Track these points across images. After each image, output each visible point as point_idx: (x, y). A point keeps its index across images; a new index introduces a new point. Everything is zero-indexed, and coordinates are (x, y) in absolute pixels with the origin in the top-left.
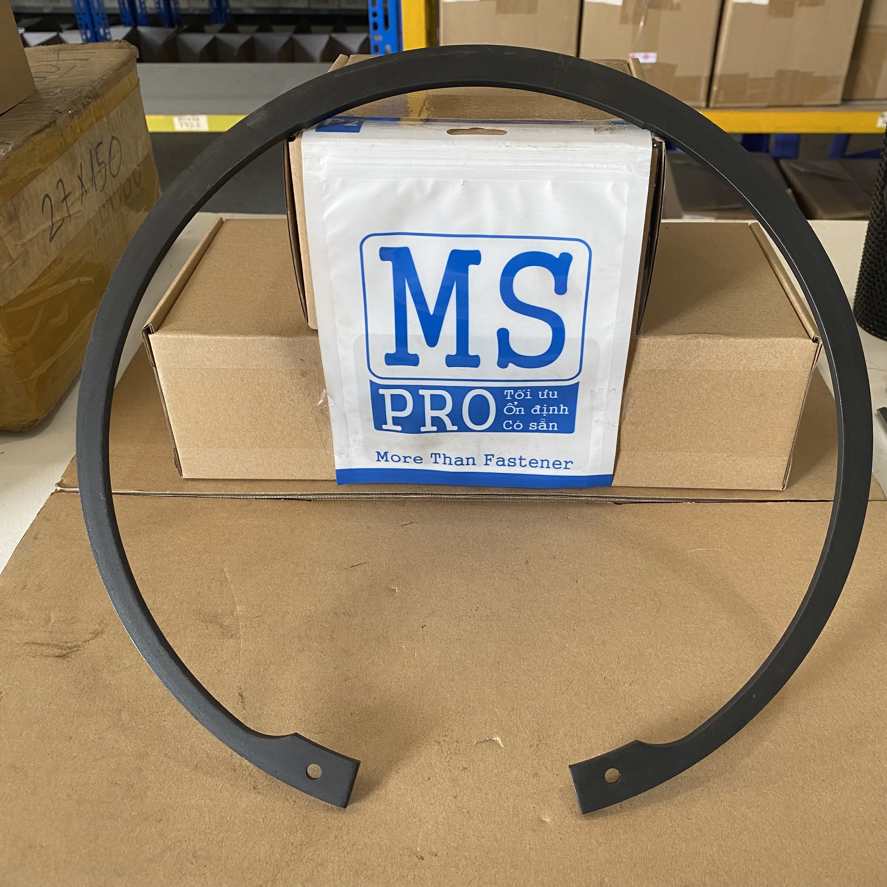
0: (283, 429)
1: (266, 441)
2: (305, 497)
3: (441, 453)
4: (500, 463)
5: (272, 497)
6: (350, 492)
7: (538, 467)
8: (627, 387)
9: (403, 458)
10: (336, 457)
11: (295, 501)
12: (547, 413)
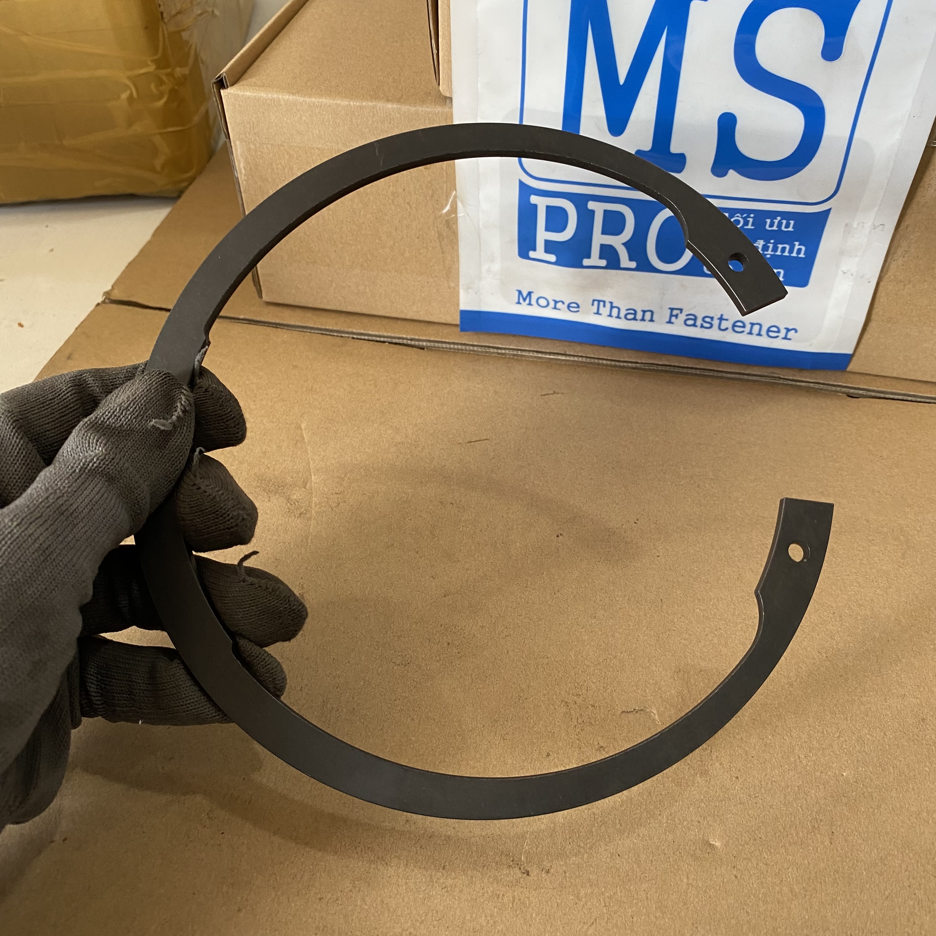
2: (417, 343)
3: (607, 300)
4: (690, 322)
5: (374, 338)
6: (475, 344)
7: (745, 333)
8: (902, 224)
9: (553, 302)
10: (462, 292)
11: (403, 347)
12: (773, 253)
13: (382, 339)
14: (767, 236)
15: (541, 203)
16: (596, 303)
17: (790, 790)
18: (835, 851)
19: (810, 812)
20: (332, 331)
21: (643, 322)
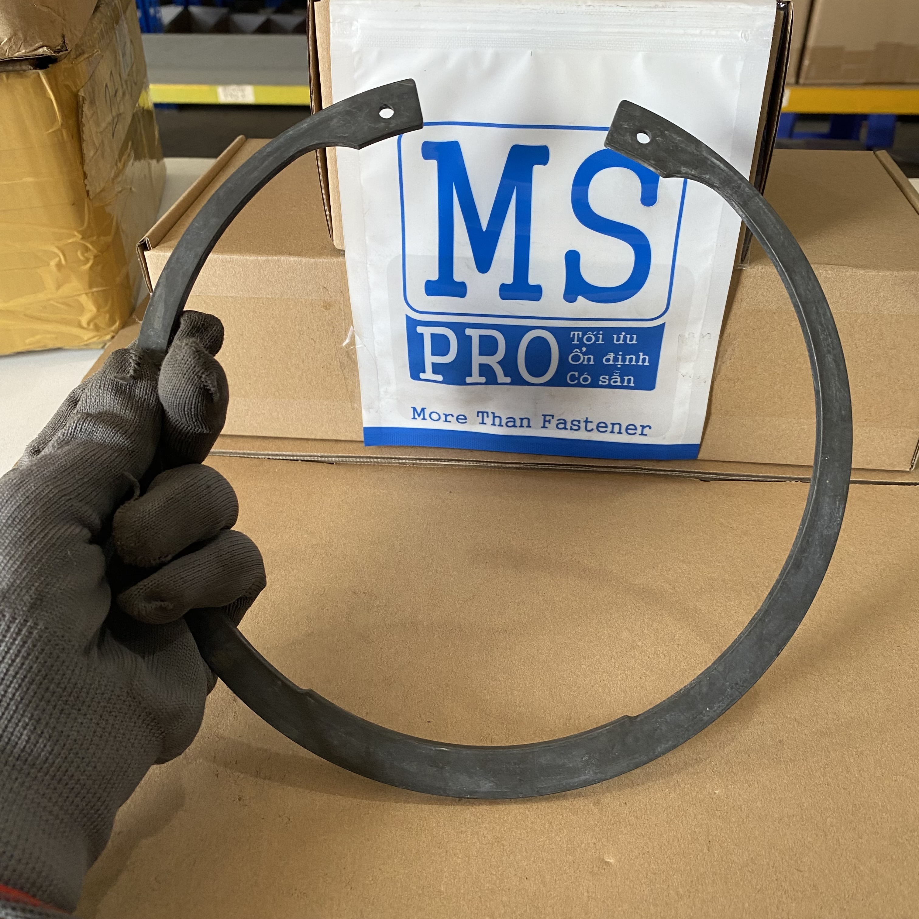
0: (302, 375)
1: (281, 390)
2: (327, 459)
3: (490, 411)
4: (561, 426)
5: (288, 458)
6: (379, 456)
7: (608, 432)
8: (725, 332)
9: (444, 416)
10: (364, 412)
11: (314, 463)
12: (622, 363)
13: (295, 458)
14: (616, 349)
15: (427, 332)
16: (480, 414)
17: (671, 809)
18: (712, 857)
19: (689, 826)
20: (249, 454)
21: (522, 428)
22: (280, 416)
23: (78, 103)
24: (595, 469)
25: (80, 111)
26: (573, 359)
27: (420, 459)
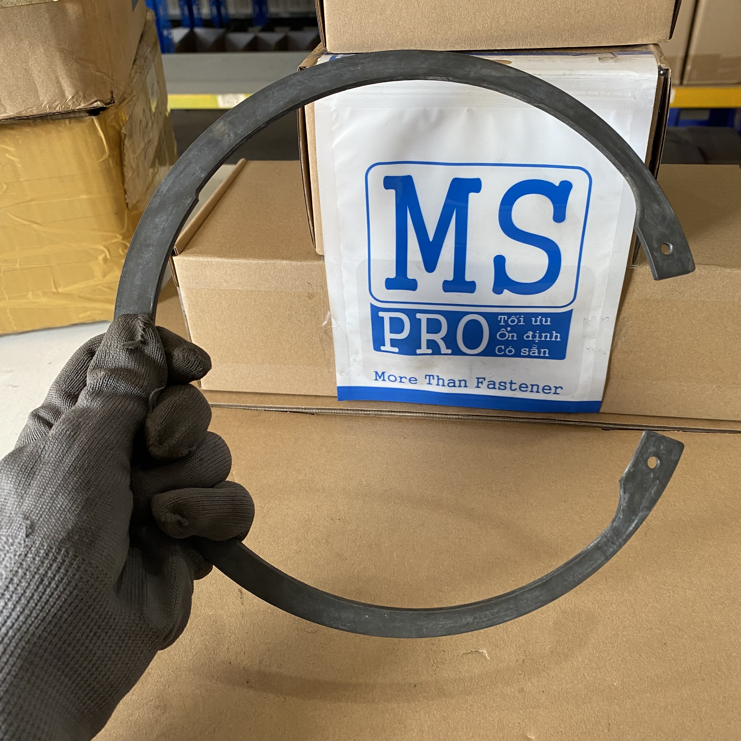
0: (291, 347)
1: (275, 358)
2: (309, 411)
3: (435, 375)
4: (491, 386)
5: (279, 410)
6: (349, 408)
7: (528, 392)
8: (620, 316)
9: (399, 378)
10: (337, 375)
11: (300, 414)
12: (539, 339)
13: (285, 410)
14: (534, 329)
15: (386, 316)
16: (428, 377)
17: (579, 697)
18: (612, 736)
19: (593, 711)
20: (250, 407)
21: (460, 388)
22: (274, 378)
23: (120, 137)
24: (518, 420)
25: (122, 144)
26: (500, 336)
27: (380, 411)
